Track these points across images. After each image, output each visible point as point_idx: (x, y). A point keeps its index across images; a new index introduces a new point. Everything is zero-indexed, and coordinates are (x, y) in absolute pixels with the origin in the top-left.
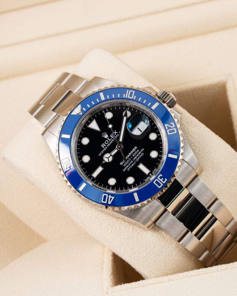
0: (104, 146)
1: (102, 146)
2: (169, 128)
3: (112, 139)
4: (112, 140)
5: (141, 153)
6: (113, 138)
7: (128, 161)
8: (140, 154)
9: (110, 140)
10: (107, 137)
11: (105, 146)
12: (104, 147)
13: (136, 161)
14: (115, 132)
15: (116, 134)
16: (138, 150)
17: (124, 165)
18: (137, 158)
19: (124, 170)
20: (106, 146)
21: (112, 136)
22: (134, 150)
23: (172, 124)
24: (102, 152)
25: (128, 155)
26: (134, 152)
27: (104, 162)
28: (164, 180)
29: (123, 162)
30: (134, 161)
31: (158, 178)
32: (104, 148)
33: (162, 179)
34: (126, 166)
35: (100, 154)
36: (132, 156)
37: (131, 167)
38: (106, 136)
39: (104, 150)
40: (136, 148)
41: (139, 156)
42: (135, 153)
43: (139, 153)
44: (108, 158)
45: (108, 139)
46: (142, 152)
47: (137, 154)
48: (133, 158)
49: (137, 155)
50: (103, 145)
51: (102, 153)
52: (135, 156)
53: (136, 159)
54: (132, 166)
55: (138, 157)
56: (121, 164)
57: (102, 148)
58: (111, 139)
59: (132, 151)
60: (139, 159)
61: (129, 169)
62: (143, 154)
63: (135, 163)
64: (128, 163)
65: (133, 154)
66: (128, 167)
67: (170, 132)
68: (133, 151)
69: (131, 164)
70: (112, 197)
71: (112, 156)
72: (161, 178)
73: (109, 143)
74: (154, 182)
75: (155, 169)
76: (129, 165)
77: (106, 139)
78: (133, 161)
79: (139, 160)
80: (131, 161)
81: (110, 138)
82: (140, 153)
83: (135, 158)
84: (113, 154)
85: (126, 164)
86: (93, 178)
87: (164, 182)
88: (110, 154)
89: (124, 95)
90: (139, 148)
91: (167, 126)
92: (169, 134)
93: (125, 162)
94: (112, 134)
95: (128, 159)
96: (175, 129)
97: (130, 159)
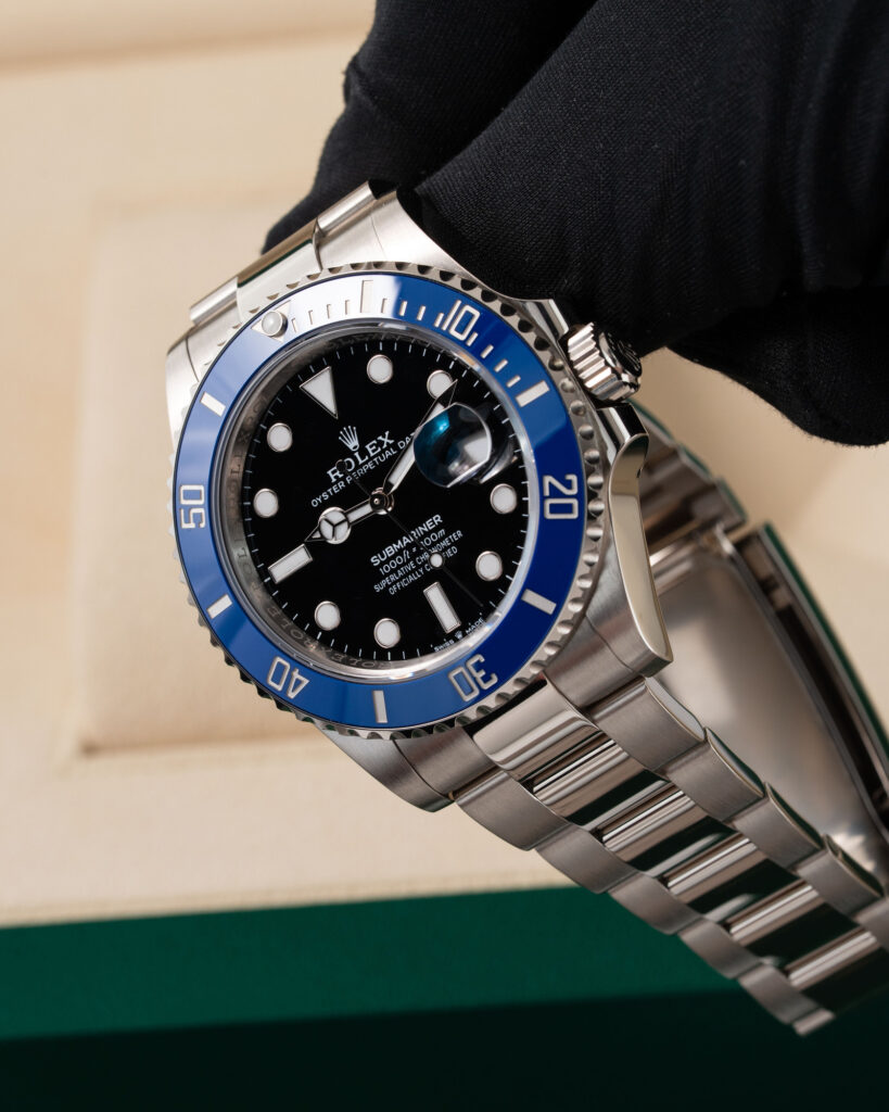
0: (336, 477)
1: (329, 472)
2: (555, 493)
3: (371, 459)
4: (366, 462)
5: (449, 547)
6: (374, 457)
7: (399, 560)
8: (445, 549)
9: (361, 462)
10: (355, 447)
11: (340, 476)
12: (334, 480)
13: (424, 570)
14: (384, 437)
15: (385, 446)
16: (442, 532)
17: (383, 571)
19: (378, 588)
20: (343, 479)
21: (371, 447)
22: (428, 525)
23: (570, 481)
24: (325, 496)
25: (404, 538)
26: (427, 534)
27: (317, 535)
28: (486, 679)
29: (383, 556)
30: (418, 567)
31: (470, 664)
32: (336, 483)
33: (483, 673)
34: (387, 575)
35: (315, 502)
36: (418, 547)
37: (403, 584)
38: (353, 443)
39: (333, 491)
40: (437, 519)
42: (431, 539)
43: (443, 544)
45: (357, 454)
46: (454, 544)
47: (434, 544)
48: (420, 552)
50: (333, 472)
51: (322, 498)
52: (427, 548)
54: (406, 582)
56: (375, 560)
57: (329, 483)
58: (367, 458)
59: (420, 528)
61: (393, 590)
62: (455, 550)
63: (420, 573)
64: (399, 567)
65: (422, 538)
66: (395, 583)
67: (555, 509)
68: (426, 529)
69: (406, 575)
70: (301, 678)
71: (349, 524)
72: (478, 666)
73: (355, 470)
74: (452, 676)
75: (480, 620)
76: (400, 574)
77: (351, 454)
78: (415, 563)
80: (408, 561)
81: (363, 452)
82: (446, 542)
83: (426, 555)
84: (355, 516)
85: (390, 566)
86: (272, 581)
87: (486, 686)
88: (345, 515)
89: (441, 316)
90: (449, 526)
91: (550, 484)
92: (549, 516)
93: (389, 559)
94: (375, 442)
95: (400, 552)
96: (575, 502)
97: (406, 554)
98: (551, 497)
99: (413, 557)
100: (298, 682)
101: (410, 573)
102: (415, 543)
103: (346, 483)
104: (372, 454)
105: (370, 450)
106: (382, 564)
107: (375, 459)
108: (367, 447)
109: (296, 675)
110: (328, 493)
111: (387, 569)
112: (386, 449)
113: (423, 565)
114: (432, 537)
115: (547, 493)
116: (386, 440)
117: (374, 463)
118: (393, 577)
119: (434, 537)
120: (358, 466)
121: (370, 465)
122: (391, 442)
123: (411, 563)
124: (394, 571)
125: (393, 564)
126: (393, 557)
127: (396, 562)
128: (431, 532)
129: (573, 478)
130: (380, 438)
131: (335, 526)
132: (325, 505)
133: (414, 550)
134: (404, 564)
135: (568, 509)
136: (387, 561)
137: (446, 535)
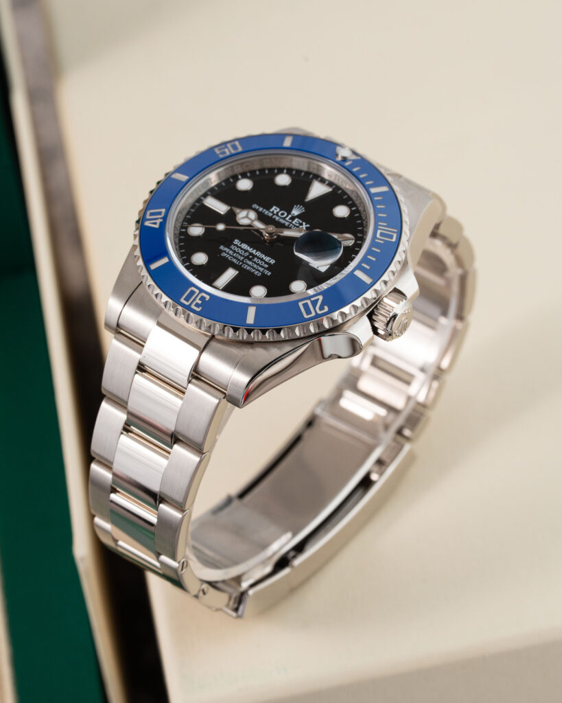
2: (314, 304)
3: (291, 223)
5: (260, 271)
7: (242, 252)
8: (258, 270)
9: (287, 219)
10: (294, 214)
12: (271, 210)
13: (242, 264)
16: (266, 266)
17: (232, 247)
18: (249, 265)
22: (267, 259)
23: (324, 309)
25: (255, 250)
26: (262, 260)
27: (238, 212)
28: (197, 305)
29: (240, 244)
31: (203, 294)
33: (200, 302)
34: (231, 249)
36: (253, 258)
37: (229, 258)
38: (295, 212)
40: (273, 262)
41: (255, 269)
42: (260, 262)
46: (263, 273)
47: (258, 264)
48: (250, 260)
49: (255, 266)
52: (255, 262)
53: (247, 264)
54: (231, 259)
55: (251, 267)
56: (236, 242)
57: (268, 209)
58: (290, 221)
59: (264, 256)
60: (248, 268)
61: (224, 254)
62: (259, 275)
63: (239, 263)
64: (238, 253)
65: (258, 258)
66: (228, 254)
67: (306, 306)
68: (264, 259)
69: (234, 257)
70: (158, 224)
71: (251, 223)
74: (194, 289)
76: (234, 255)
77: (289, 213)
78: (243, 260)
79: (246, 270)
80: (243, 256)
81: (293, 218)
82: (261, 269)
83: (250, 263)
84: (257, 224)
85: (236, 249)
86: (203, 201)
87: (193, 307)
88: (255, 220)
89: (385, 224)
90: (271, 268)
91: (318, 299)
92: (301, 304)
93: (240, 248)
95: (246, 251)
96: (313, 314)
97: (247, 254)
98: (311, 301)
99: (247, 258)
100: (155, 223)
101: (237, 259)
102: (254, 256)
106: (236, 245)
109: (158, 221)
111: (234, 248)
114: (262, 262)
115: (312, 299)
118: (231, 252)
120: (284, 219)
123: (243, 258)
124: (234, 252)
125: (238, 250)
126: (242, 249)
127: (240, 251)
128: (264, 261)
129: (326, 309)
130: (304, 223)
131: (246, 217)
132: (256, 210)
133: (251, 257)
134: (240, 255)
135: (308, 312)
136: (238, 247)
137: (265, 268)
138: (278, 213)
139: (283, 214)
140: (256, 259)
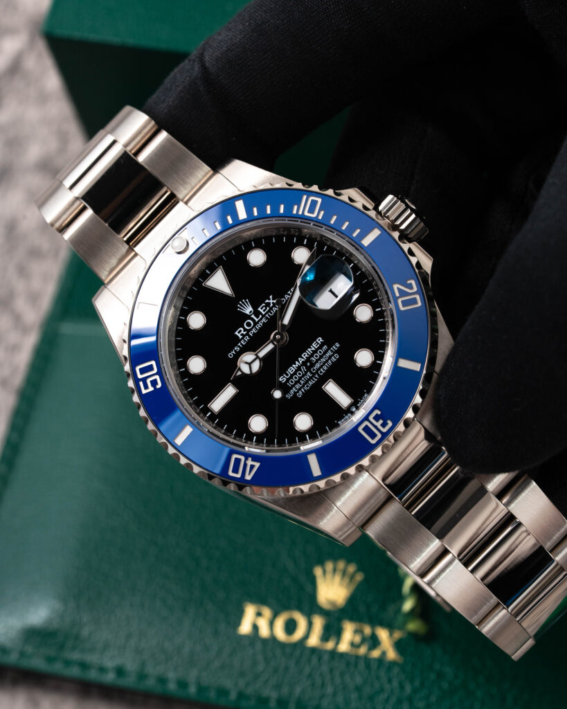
0: (242, 335)
1: (236, 333)
2: (403, 293)
3: (263, 316)
4: (261, 319)
5: (333, 355)
6: (266, 314)
7: (300, 374)
8: (330, 357)
9: (257, 320)
10: (251, 312)
11: (245, 333)
12: (241, 337)
13: (318, 375)
14: (269, 299)
15: (271, 305)
16: (325, 347)
17: (290, 384)
18: (321, 367)
19: (288, 396)
20: (247, 334)
21: (262, 308)
22: (314, 346)
23: (411, 284)
24: (237, 349)
25: (300, 359)
26: (315, 352)
27: (239, 373)
28: (384, 425)
29: (287, 375)
30: (314, 374)
31: (371, 418)
32: (243, 338)
33: (381, 421)
34: (293, 386)
35: (231, 355)
36: (311, 362)
37: (306, 388)
38: (248, 310)
39: (241, 344)
40: (320, 340)
41: (327, 361)
42: (318, 354)
43: (328, 355)
44: (249, 363)
45: (253, 316)
46: (336, 352)
47: (321, 357)
48: (313, 365)
49: (323, 360)
50: (239, 332)
52: (317, 361)
53: (319, 369)
54: (307, 386)
55: (324, 364)
56: (282, 379)
57: (237, 340)
58: (261, 316)
59: (309, 350)
60: (325, 368)
61: (300, 394)
62: (337, 356)
63: (316, 378)
64: (300, 378)
65: (312, 355)
66: (300, 389)
67: (405, 303)
68: (314, 349)
69: (307, 382)
70: (253, 463)
71: (260, 360)
72: (377, 418)
73: (254, 326)
74: (360, 429)
75: (366, 395)
76: (302, 382)
77: (249, 317)
78: (311, 373)
79: (327, 371)
80: (306, 373)
81: (257, 313)
82: (329, 353)
83: (318, 365)
84: (262, 354)
85: (294, 380)
86: (212, 413)
87: (385, 430)
88: (256, 355)
89: (296, 207)
90: (328, 342)
92: (402, 309)
93: (292, 376)
94: (264, 305)
95: (299, 369)
96: (417, 296)
97: (303, 368)
98: (400, 296)
99: (309, 369)
100: (252, 467)
101: (309, 380)
102: (308, 359)
103: (249, 336)
104: (264, 313)
105: (262, 311)
106: (288, 380)
107: (267, 315)
108: (259, 309)
109: (250, 462)
110: (239, 346)
111: (292, 382)
112: (273, 307)
113: (317, 372)
114: (319, 352)
116: (271, 301)
117: (267, 318)
118: (298, 386)
119: (320, 352)
120: (255, 323)
121: (264, 320)
122: (275, 301)
123: (308, 373)
124: (298, 382)
125: (296, 378)
126: (295, 373)
127: (298, 376)
128: (317, 350)
129: (412, 281)
130: (267, 301)
132: (238, 355)
133: (308, 364)
134: (303, 376)
135: (414, 301)
136: (291, 377)
137: (329, 349)
138: (245, 330)
139: (249, 324)
140: (313, 359)
